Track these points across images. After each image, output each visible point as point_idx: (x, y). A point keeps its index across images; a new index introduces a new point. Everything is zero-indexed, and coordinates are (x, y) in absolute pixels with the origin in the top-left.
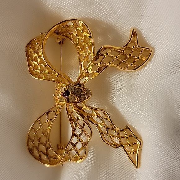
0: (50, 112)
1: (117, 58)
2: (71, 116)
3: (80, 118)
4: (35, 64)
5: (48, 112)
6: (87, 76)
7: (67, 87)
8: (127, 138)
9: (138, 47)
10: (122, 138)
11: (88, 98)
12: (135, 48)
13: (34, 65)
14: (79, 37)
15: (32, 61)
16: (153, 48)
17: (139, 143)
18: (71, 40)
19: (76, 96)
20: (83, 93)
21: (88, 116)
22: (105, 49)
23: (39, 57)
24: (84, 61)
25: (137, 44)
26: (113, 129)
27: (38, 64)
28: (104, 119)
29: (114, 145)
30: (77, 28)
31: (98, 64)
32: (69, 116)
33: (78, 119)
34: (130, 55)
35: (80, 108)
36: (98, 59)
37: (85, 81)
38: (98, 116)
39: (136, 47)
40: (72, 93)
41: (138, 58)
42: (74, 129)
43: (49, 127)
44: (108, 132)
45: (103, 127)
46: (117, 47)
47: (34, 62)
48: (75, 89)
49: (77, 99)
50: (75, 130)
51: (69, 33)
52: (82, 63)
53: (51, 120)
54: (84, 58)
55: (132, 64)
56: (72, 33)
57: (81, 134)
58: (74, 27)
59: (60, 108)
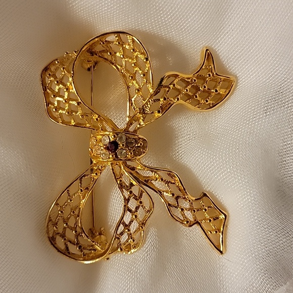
0: (84, 176)
1: (187, 91)
2: (121, 181)
3: (134, 183)
4: (58, 101)
5: (82, 177)
6: (142, 118)
7: (114, 136)
8: (206, 210)
9: (215, 75)
10: (198, 210)
11: (144, 153)
12: (211, 76)
13: (56, 103)
14: (126, 60)
15: (54, 96)
16: (236, 77)
17: (224, 217)
18: (113, 64)
19: (129, 149)
20: (139, 145)
21: (145, 181)
22: (169, 77)
23: (67, 89)
24: (136, 96)
25: (213, 71)
26: (185, 198)
27: (65, 101)
28: (171, 183)
29: (187, 222)
30: (124, 46)
31: (161, 99)
32: (118, 182)
33: (132, 185)
34: (205, 87)
35: (133, 169)
36: (159, 92)
37: (138, 126)
38: (162, 179)
39: (213, 75)
40: (123, 145)
41: (216, 91)
42: (127, 200)
43: (84, 201)
44: (178, 203)
45: (171, 195)
46: (186, 74)
47: (58, 98)
48: (126, 139)
49: (131, 153)
50: (128, 202)
51: (111, 53)
52: (133, 99)
53: (87, 188)
54: (137, 91)
55: (208, 99)
56: (115, 53)
57: (137, 208)
58: (119, 43)
59: (100, 170)
